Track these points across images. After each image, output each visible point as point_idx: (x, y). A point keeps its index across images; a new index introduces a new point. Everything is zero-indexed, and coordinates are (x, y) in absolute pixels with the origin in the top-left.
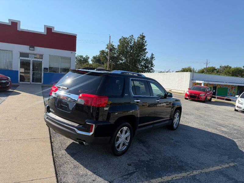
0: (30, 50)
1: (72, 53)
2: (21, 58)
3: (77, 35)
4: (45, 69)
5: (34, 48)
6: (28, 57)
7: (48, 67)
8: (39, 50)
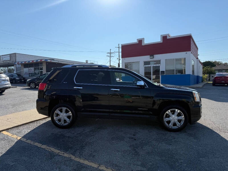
0: (150, 58)
1: (186, 53)
2: (145, 66)
3: (191, 34)
4: (162, 72)
5: (153, 57)
6: (149, 64)
7: (164, 70)
8: (157, 57)
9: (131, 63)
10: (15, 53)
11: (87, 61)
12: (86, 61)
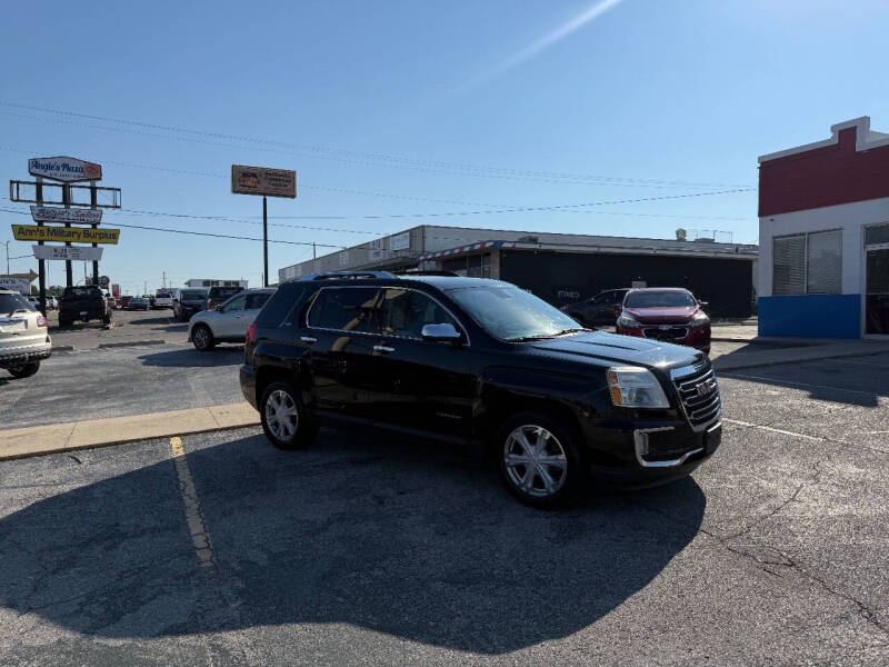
2: (869, 248)
9: (803, 239)
10: (423, 226)
11: (681, 233)
12: (678, 233)
